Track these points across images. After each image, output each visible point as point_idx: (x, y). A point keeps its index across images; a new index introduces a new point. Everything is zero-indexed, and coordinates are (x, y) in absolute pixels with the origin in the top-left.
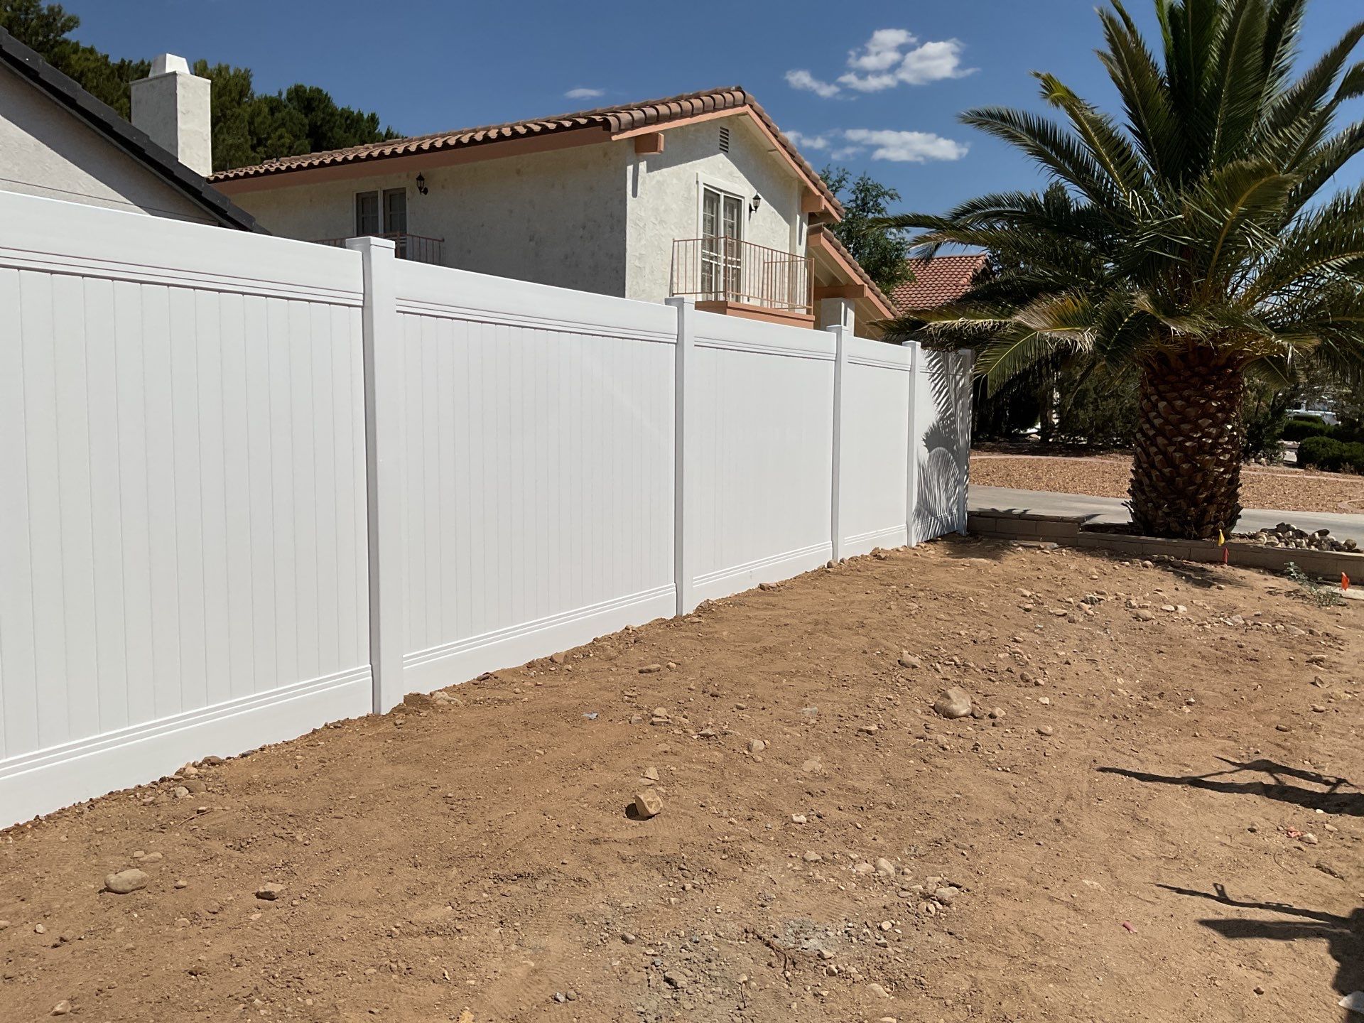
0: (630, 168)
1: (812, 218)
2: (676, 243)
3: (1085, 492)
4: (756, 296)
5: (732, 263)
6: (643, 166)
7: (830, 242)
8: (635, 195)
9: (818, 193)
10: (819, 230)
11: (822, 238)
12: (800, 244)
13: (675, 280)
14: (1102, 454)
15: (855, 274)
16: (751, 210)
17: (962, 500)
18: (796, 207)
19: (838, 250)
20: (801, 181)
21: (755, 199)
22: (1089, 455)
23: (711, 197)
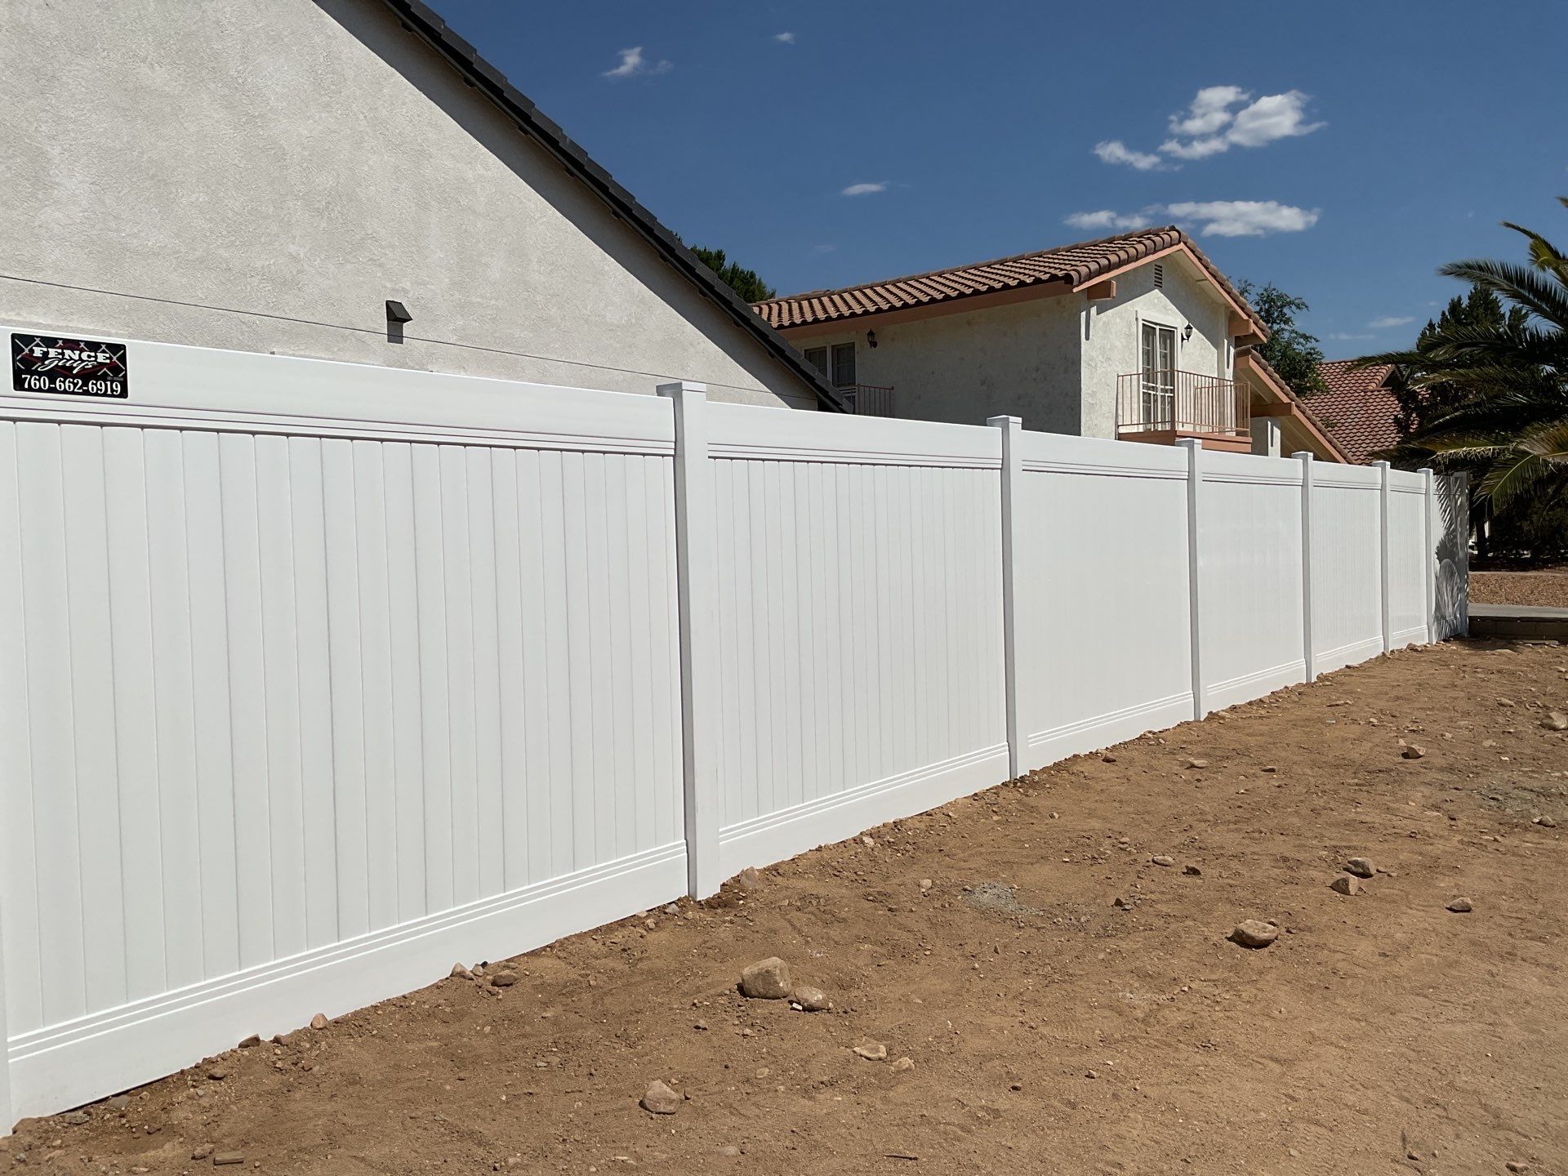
0: (1083, 314)
1: (1238, 341)
2: (1120, 378)
3: (1549, 604)
4: (1188, 421)
5: (1166, 391)
6: (1094, 310)
7: (1258, 363)
8: (1087, 338)
9: (1246, 317)
10: (1247, 352)
11: (1251, 360)
12: (1228, 368)
13: (1120, 412)
14: (1550, 568)
15: (1280, 392)
16: (1183, 339)
17: (1463, 606)
18: (1223, 330)
19: (1265, 370)
20: (1228, 307)
21: (1186, 328)
22: (1536, 569)
23: (1148, 330)
